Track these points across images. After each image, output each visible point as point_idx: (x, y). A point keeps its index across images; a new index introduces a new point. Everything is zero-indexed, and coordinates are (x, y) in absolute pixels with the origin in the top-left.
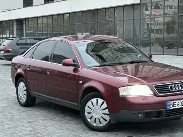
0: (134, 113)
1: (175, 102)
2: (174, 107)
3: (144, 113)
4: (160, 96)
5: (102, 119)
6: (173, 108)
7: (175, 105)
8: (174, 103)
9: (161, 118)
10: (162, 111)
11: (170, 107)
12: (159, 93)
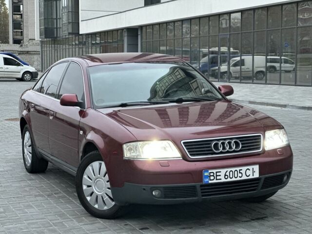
0: (145, 188)
1: (220, 172)
2: (217, 179)
3: (162, 189)
4: (193, 160)
5: (107, 197)
6: (215, 181)
7: (220, 175)
8: (216, 172)
9: (194, 198)
10: (194, 187)
11: (210, 180)
12: (191, 155)
